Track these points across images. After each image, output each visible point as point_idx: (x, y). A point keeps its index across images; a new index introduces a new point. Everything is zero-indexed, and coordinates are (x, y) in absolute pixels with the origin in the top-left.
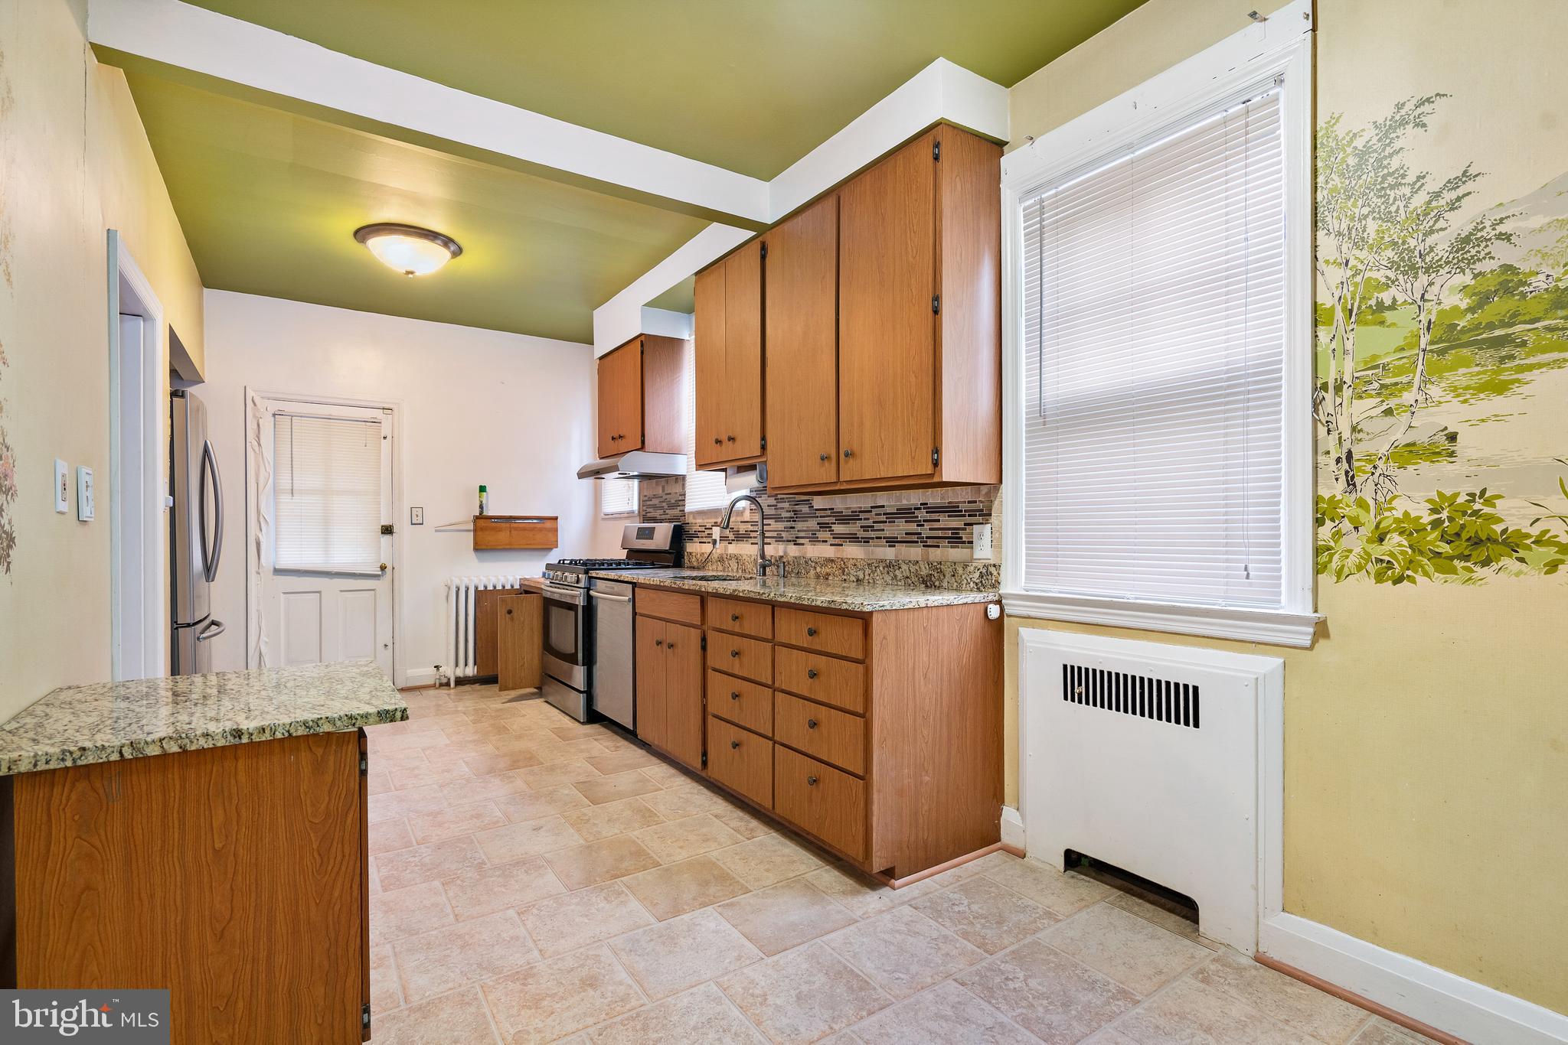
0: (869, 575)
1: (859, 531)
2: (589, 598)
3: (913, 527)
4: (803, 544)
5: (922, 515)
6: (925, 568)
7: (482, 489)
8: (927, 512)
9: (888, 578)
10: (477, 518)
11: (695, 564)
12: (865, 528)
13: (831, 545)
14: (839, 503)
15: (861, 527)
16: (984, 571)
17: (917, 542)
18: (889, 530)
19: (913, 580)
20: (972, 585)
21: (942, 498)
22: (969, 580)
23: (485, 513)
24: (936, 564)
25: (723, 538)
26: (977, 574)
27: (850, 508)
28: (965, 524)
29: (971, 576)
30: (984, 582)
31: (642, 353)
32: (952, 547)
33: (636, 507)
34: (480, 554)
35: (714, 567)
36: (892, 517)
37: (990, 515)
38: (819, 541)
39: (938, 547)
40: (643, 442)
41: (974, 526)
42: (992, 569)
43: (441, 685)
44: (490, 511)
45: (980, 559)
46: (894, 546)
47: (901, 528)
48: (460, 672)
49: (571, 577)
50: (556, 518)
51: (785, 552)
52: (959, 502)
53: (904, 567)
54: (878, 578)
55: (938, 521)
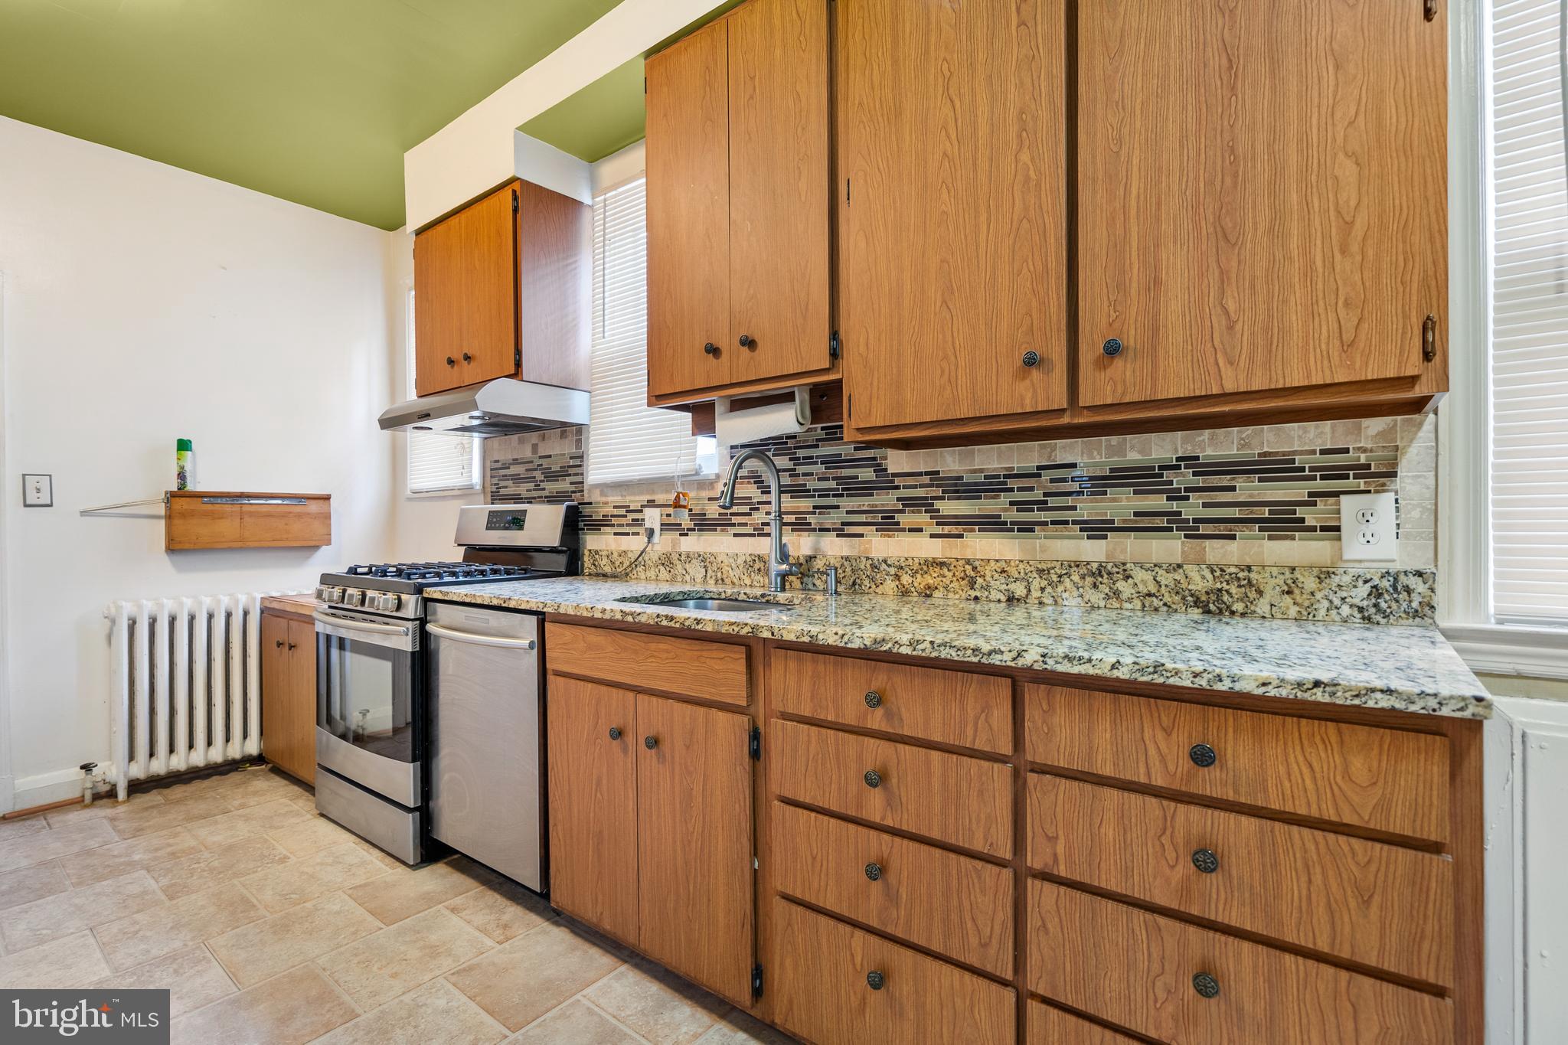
0: (1043, 589)
1: (1005, 510)
2: (424, 638)
3: (1159, 502)
4: (862, 535)
5: (1183, 479)
6: (1203, 577)
7: (183, 445)
8: (1195, 474)
9: (1096, 598)
10: (171, 496)
11: (607, 569)
12: (1022, 506)
13: (932, 536)
14: (951, 462)
15: (1012, 503)
16: (1386, 584)
17: (1171, 529)
18: (1087, 508)
19: (1167, 599)
20: (1345, 610)
21: (1241, 447)
22: (1337, 602)
23: (190, 487)
24: (1233, 570)
25: (666, 527)
26: (1364, 590)
27: (981, 471)
28: (1310, 495)
29: (1344, 594)
30: (1383, 605)
31: (515, 210)
32: (1270, 538)
33: (476, 478)
34: (180, 559)
35: (652, 573)
36: (1101, 484)
37: (1394, 474)
38: (903, 530)
39: (1233, 537)
40: (518, 364)
41: (1343, 497)
42: (1414, 582)
43: (97, 797)
44: (199, 483)
45: (1360, 561)
46: (1105, 537)
47: (1123, 503)
48: (138, 771)
49: (384, 601)
50: (327, 498)
51: (817, 549)
52: (1295, 453)
53: (1139, 575)
54: (1065, 595)
55: (1233, 489)
